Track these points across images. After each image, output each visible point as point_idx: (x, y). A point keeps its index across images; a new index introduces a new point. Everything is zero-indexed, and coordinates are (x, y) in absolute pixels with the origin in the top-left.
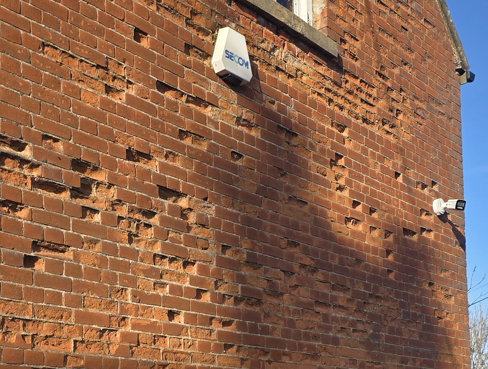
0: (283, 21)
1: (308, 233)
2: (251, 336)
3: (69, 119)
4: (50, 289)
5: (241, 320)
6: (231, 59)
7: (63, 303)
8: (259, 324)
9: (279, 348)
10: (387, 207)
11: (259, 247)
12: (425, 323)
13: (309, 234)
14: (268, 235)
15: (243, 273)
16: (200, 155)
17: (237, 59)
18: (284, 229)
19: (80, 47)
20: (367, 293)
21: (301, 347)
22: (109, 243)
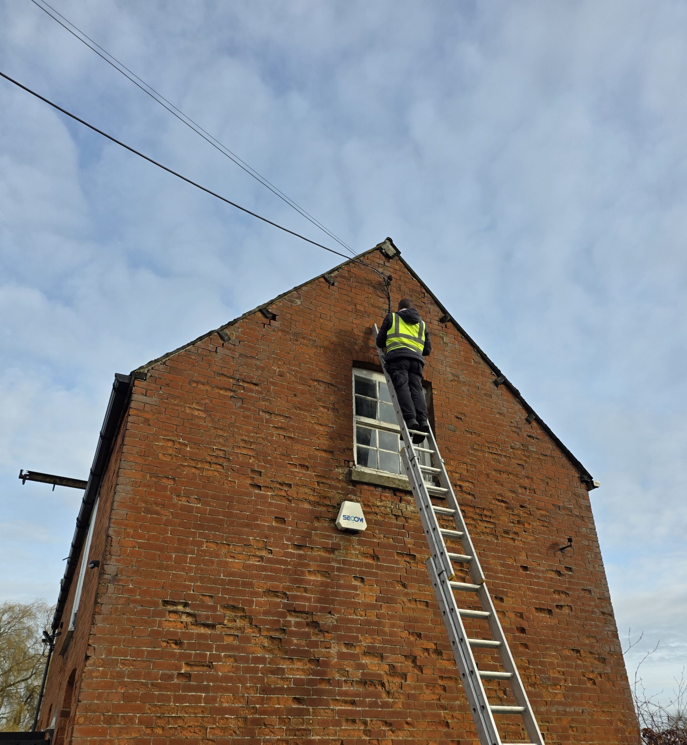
0: (395, 487)
1: (429, 623)
2: (371, 711)
3: (220, 581)
4: (193, 693)
5: (361, 699)
6: (348, 520)
7: (203, 702)
8: (379, 701)
9: (400, 718)
10: (513, 594)
11: (379, 640)
12: (570, 684)
13: (430, 625)
14: (387, 629)
15: (363, 662)
16: (324, 584)
17: (353, 519)
18: (403, 623)
19: (231, 537)
20: (497, 665)
21: (424, 716)
22: (244, 656)
